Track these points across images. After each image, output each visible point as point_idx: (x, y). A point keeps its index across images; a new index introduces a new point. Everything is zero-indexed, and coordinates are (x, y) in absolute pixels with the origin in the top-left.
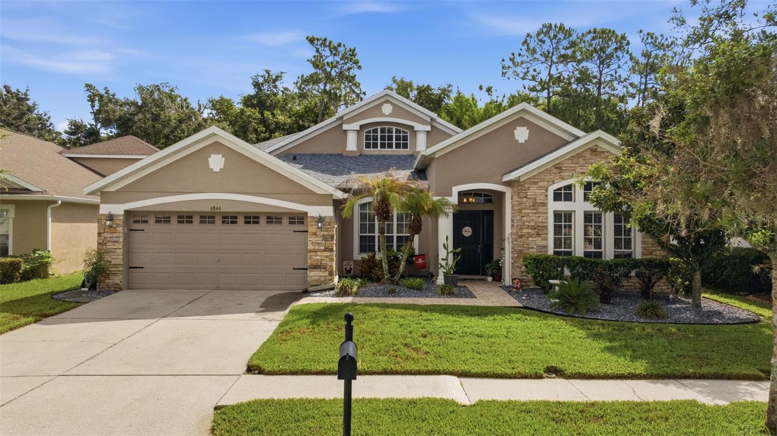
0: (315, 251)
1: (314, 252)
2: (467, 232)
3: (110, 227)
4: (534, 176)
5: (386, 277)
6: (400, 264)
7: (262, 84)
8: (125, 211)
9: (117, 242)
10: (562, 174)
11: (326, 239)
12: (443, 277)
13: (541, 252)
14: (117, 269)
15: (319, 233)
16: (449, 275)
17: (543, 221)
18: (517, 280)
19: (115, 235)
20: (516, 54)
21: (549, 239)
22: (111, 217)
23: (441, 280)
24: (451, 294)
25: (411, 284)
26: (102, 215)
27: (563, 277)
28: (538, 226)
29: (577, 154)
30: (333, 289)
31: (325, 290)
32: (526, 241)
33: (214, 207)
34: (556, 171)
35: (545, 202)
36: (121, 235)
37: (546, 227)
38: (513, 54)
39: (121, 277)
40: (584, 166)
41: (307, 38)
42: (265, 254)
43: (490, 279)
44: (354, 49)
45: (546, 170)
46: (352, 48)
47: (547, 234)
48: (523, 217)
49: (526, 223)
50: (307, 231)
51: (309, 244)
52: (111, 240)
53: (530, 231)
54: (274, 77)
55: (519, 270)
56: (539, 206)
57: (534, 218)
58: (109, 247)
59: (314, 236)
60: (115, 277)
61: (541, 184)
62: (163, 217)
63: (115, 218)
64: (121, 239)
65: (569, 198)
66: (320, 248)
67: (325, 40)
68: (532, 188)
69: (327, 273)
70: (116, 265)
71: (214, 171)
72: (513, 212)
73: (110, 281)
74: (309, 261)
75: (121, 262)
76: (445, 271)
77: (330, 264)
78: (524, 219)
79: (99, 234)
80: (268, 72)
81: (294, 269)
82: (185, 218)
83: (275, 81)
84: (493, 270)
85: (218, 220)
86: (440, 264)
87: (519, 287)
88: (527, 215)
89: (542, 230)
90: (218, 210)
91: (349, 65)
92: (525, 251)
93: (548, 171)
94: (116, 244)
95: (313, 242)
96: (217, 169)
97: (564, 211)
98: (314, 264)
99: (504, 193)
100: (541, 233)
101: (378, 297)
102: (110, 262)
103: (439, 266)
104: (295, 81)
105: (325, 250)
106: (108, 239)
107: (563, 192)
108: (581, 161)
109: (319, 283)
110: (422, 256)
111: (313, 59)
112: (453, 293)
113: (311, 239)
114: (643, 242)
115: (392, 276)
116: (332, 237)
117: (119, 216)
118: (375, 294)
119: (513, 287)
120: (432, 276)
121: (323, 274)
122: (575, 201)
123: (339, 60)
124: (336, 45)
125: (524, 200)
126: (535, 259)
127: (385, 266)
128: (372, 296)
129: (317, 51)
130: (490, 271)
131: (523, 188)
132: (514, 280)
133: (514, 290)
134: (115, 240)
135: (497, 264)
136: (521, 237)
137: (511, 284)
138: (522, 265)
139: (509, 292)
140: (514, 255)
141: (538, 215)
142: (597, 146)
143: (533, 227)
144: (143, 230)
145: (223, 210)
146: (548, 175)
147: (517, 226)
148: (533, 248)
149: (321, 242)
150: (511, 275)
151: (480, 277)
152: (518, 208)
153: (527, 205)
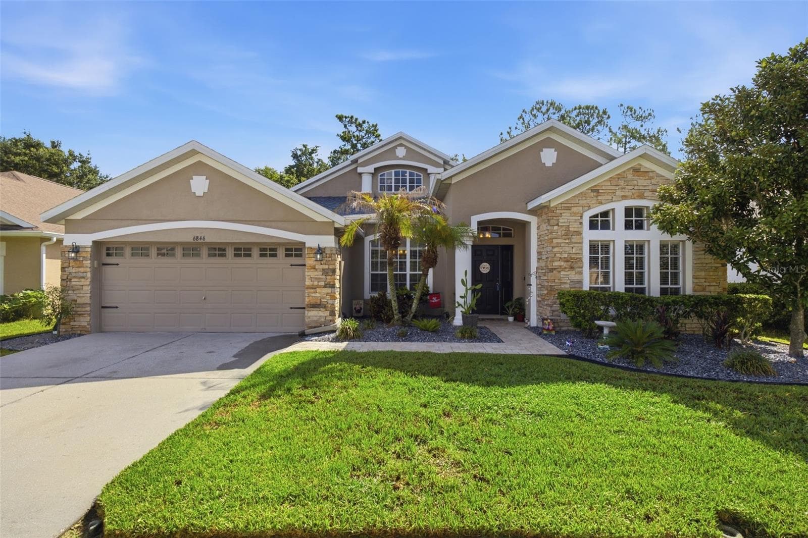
0: (314, 287)
1: (312, 288)
2: (485, 268)
3: (75, 259)
4: (567, 200)
5: (396, 317)
6: (413, 302)
7: (300, 156)
8: (93, 242)
9: (83, 277)
10: (599, 198)
11: (327, 273)
12: (461, 317)
13: (575, 288)
14: (84, 309)
15: (319, 266)
16: (468, 315)
17: (577, 252)
18: (549, 321)
19: (82, 270)
20: (513, 128)
21: (584, 272)
22: (76, 249)
23: (458, 321)
24: (473, 338)
25: (425, 326)
26: (66, 246)
27: (608, 316)
28: (572, 258)
29: (616, 175)
30: (334, 331)
31: (325, 333)
32: (558, 275)
33: (197, 237)
34: (592, 194)
35: (580, 230)
36: (88, 270)
37: (581, 260)
38: (510, 128)
39: (89, 318)
40: (624, 188)
41: (337, 116)
42: (258, 291)
43: (511, 319)
44: (377, 125)
45: (581, 193)
46: (375, 124)
47: (582, 268)
48: (555, 247)
49: (557, 255)
50: (305, 265)
51: (307, 280)
52: (78, 275)
53: (562, 263)
54: (310, 151)
55: (549, 309)
56: (572, 235)
57: (567, 249)
58: (73, 283)
59: (312, 270)
60: (82, 319)
61: (574, 209)
62: (140, 248)
63: (81, 250)
64: (89, 275)
65: (606, 226)
66: (319, 284)
67: (352, 117)
68: (565, 214)
69: (328, 313)
70: (83, 305)
71: (197, 195)
72: (540, 243)
73: (75, 323)
74: (307, 300)
75: (88, 301)
76: (464, 310)
77: (330, 302)
78: (556, 249)
79: (63, 269)
80: (305, 146)
81: (291, 308)
82: (166, 249)
83: (311, 154)
84: (514, 308)
85: (205, 252)
86: (458, 302)
87: (551, 328)
88: (558, 245)
89: (576, 263)
90: (202, 241)
91: (372, 139)
92: (556, 287)
93: (582, 195)
94: (83, 280)
95: (311, 276)
96: (199, 193)
97: (601, 241)
98: (313, 302)
99: (529, 222)
100: (575, 266)
101: (385, 341)
102: (76, 301)
103: (457, 305)
104: (329, 156)
105: (325, 287)
106: (74, 275)
107: (599, 219)
108: (622, 183)
109: (319, 325)
110: (436, 294)
111: (342, 135)
112: (475, 337)
113: (309, 273)
114: (694, 277)
115: (403, 317)
116: (334, 271)
117: (85, 247)
118: (382, 338)
119: (544, 329)
120: (448, 316)
121: (322, 314)
122: (614, 229)
123: (364, 135)
124: (361, 122)
125: (556, 228)
126: (574, 296)
127: (395, 305)
128: (378, 340)
129: (345, 126)
130: (511, 310)
131: (553, 214)
132: (543, 319)
133: (545, 332)
134: (81, 275)
135: (519, 302)
136: (552, 270)
137: (540, 325)
138: (555, 303)
139: (540, 334)
140: (542, 292)
141: (572, 246)
142: (641, 165)
143: (565, 260)
144: (117, 264)
145: (207, 240)
146: (584, 198)
147: (547, 258)
148: (565, 283)
149: (321, 276)
150: (539, 313)
151: (499, 317)
152: (546, 238)
153: (559, 234)
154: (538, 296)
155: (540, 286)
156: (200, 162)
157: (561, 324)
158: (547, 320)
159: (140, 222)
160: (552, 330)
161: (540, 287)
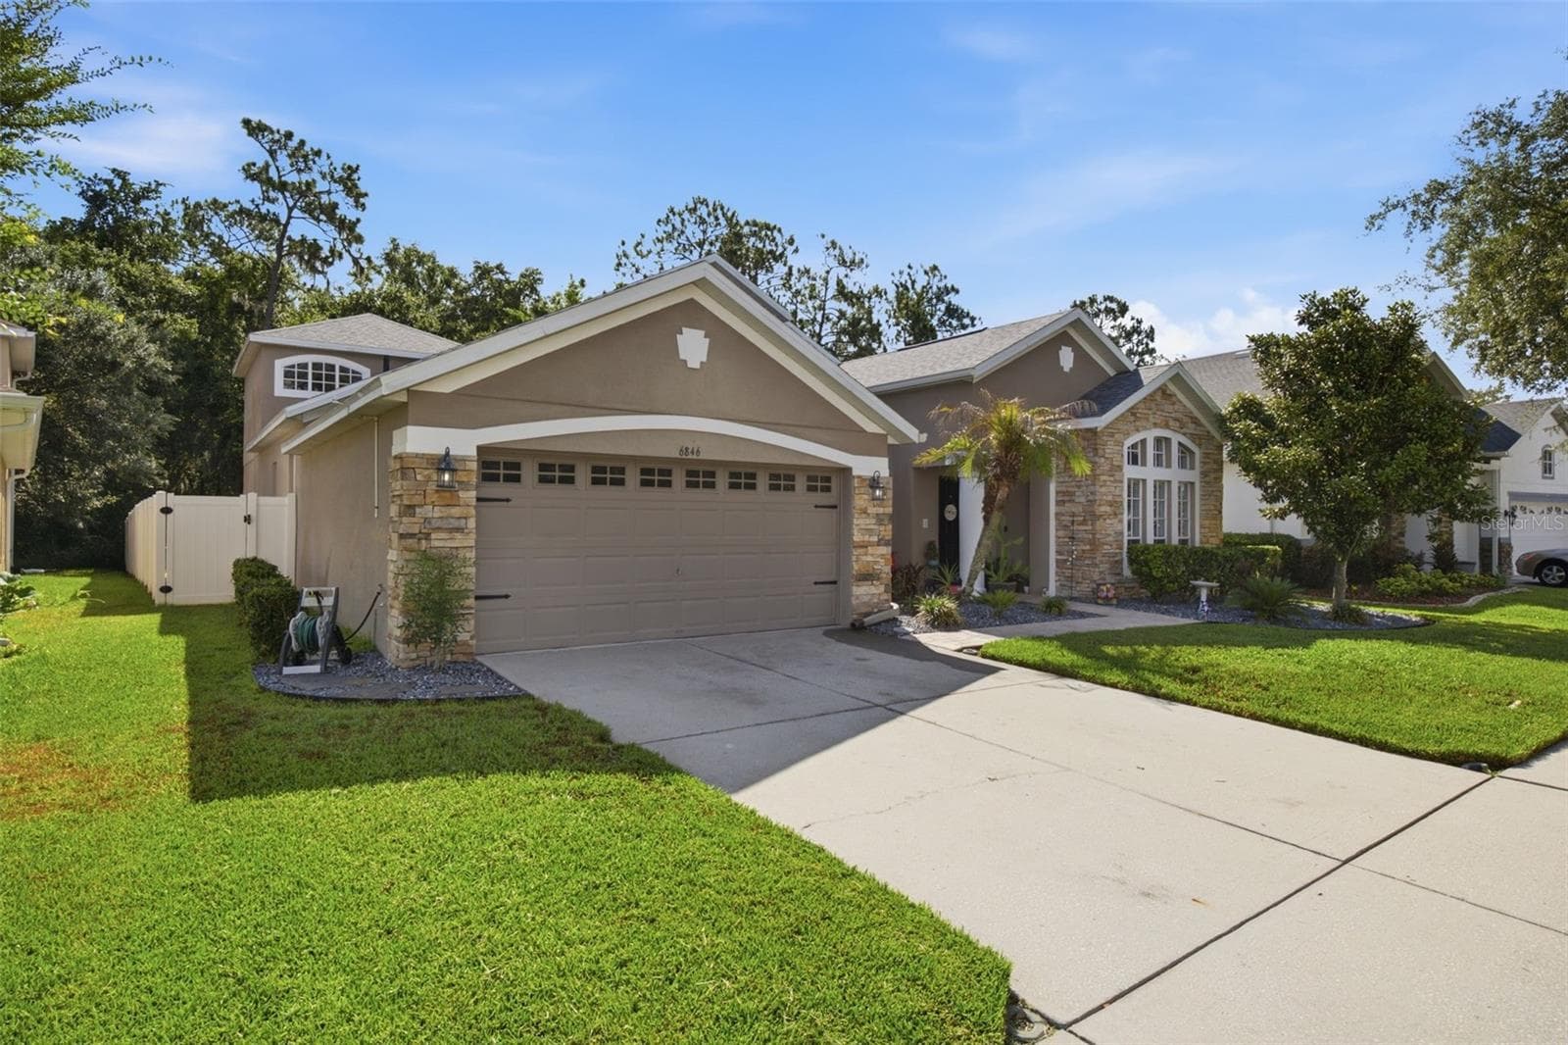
0: (864, 546)
1: (862, 547)
2: (950, 513)
4: (1111, 424)
8: (481, 448)
9: (459, 530)
11: (882, 521)
15: (872, 510)
17: (1119, 493)
18: (1108, 586)
19: (455, 511)
21: (1124, 521)
28: (1115, 502)
33: (687, 449)
34: (1131, 418)
35: (1121, 463)
36: (471, 512)
37: (1122, 504)
39: (473, 623)
40: (1155, 413)
41: (243, 123)
44: (355, 169)
46: (349, 165)
47: (1122, 513)
49: (1104, 497)
50: (834, 507)
51: (855, 532)
52: (446, 524)
53: (1108, 508)
55: (1097, 570)
56: (1116, 470)
57: (1112, 489)
58: (436, 544)
59: (863, 515)
62: (560, 467)
63: (454, 464)
64: (472, 523)
66: (872, 539)
68: (1110, 443)
69: (881, 589)
70: (461, 593)
74: (856, 567)
75: (470, 583)
77: (885, 569)
79: (411, 511)
81: (816, 583)
82: (610, 471)
85: (680, 478)
87: (1110, 595)
89: (1118, 508)
90: (695, 457)
92: (1102, 541)
93: (1123, 419)
94: (458, 536)
95: (861, 526)
97: (1134, 480)
98: (863, 571)
100: (1118, 512)
105: (878, 544)
106: (436, 524)
109: (871, 609)
113: (858, 522)
114: (1201, 526)
116: (890, 517)
117: (463, 460)
119: (1099, 597)
121: (876, 590)
131: (1100, 442)
133: (1100, 601)
134: (456, 523)
136: (1099, 518)
141: (1115, 485)
143: (1110, 503)
144: (508, 500)
145: (702, 456)
148: (1110, 535)
149: (872, 527)
150: (1063, 578)
154: (1059, 553)
156: (692, 300)
159: (587, 410)
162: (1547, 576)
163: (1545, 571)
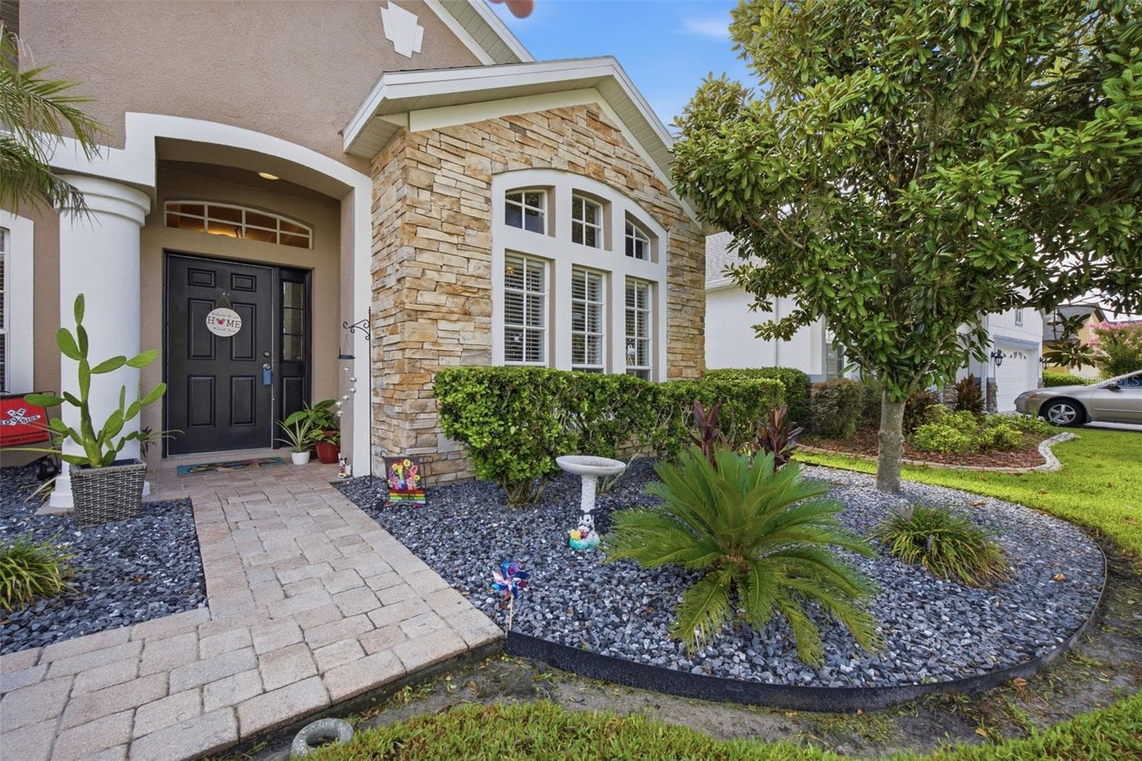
2: (225, 322)
10: (527, 150)
13: (473, 366)
17: (479, 272)
18: (407, 463)
21: (492, 329)
28: (466, 289)
29: (559, 110)
32: (431, 330)
34: (511, 135)
35: (484, 216)
37: (486, 293)
40: (573, 146)
43: (300, 458)
45: (488, 123)
47: (489, 315)
48: (422, 251)
49: (430, 274)
53: (442, 299)
55: (407, 425)
56: (468, 224)
57: (454, 261)
61: (472, 159)
65: (535, 224)
68: (448, 166)
72: (380, 246)
78: (425, 257)
84: (310, 429)
87: (411, 484)
88: (432, 247)
89: (477, 300)
92: (427, 364)
93: (489, 129)
97: (528, 256)
99: (349, 190)
100: (474, 309)
107: (524, 205)
108: (568, 131)
119: (392, 490)
122: (552, 233)
125: (425, 195)
130: (301, 434)
131: (419, 155)
132: (389, 461)
133: (395, 498)
135: (326, 412)
136: (415, 315)
137: (380, 472)
138: (423, 409)
139: (378, 508)
140: (385, 381)
141: (467, 254)
142: (599, 108)
143: (450, 290)
146: (493, 138)
147: (399, 281)
148: (449, 354)
150: (376, 439)
151: (269, 453)
152: (399, 223)
153: (434, 214)
154: (374, 391)
155: (380, 365)
157: (439, 467)
158: (399, 460)
160: (414, 492)
161: (379, 367)
162: (1053, 415)
163: (1052, 410)
